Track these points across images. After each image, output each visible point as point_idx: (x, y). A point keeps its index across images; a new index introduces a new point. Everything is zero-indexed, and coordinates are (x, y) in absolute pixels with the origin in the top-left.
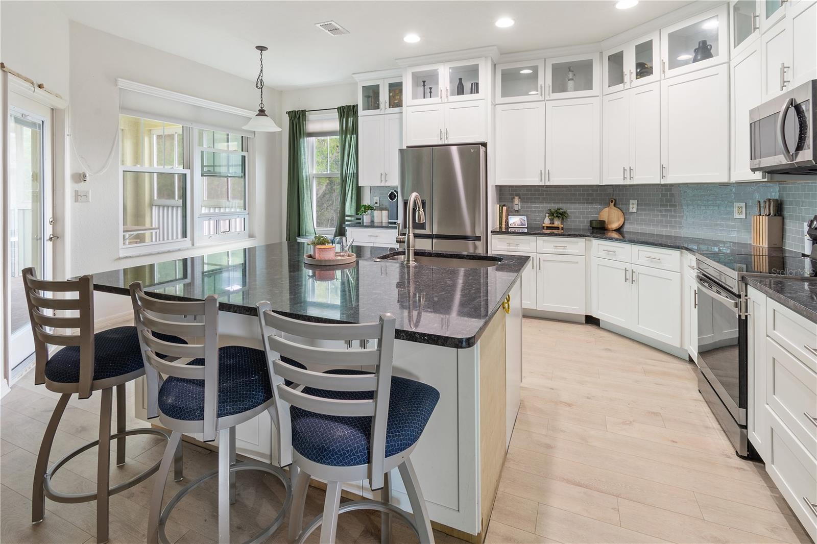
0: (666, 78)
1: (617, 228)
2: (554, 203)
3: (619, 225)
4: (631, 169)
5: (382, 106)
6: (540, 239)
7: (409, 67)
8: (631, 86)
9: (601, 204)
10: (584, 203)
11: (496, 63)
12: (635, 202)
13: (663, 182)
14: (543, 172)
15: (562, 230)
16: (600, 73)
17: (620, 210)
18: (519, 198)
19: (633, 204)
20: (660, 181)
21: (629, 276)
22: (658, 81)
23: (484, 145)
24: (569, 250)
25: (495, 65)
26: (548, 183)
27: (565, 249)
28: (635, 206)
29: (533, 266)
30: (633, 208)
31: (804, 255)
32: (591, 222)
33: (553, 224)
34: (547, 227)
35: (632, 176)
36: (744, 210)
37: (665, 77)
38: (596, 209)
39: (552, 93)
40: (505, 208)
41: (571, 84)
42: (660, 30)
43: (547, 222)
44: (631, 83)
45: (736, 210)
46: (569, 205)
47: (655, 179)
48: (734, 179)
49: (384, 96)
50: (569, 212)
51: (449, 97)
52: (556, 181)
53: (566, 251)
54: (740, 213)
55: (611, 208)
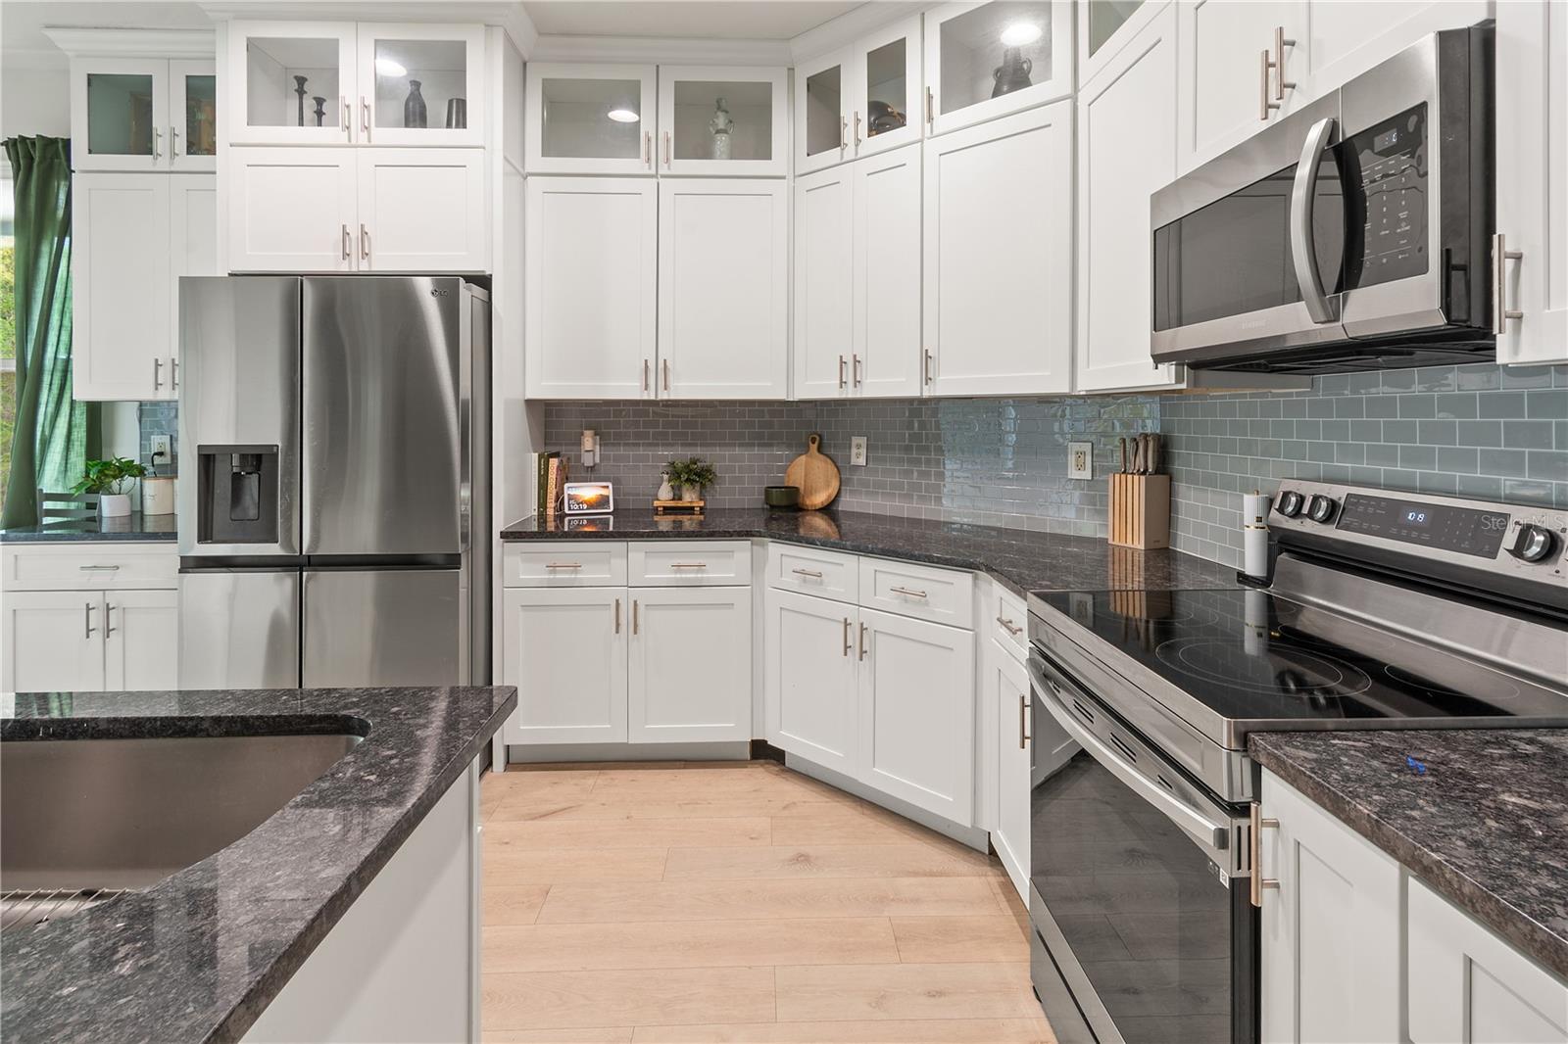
0: (935, 133)
1: (826, 504)
2: (682, 445)
3: (829, 496)
4: (856, 361)
5: (160, 144)
6: (638, 550)
7: (235, 18)
8: (856, 154)
9: (789, 446)
10: (753, 445)
11: (526, 59)
12: (863, 441)
13: (926, 394)
14: (652, 365)
15: (701, 514)
16: (789, 124)
17: (831, 459)
18: (596, 434)
19: (859, 446)
20: (922, 393)
21: (853, 639)
22: (918, 142)
23: (484, 281)
24: (711, 575)
25: (525, 64)
26: (663, 396)
27: (703, 572)
28: (863, 451)
29: (618, 625)
30: (858, 455)
31: (1243, 578)
32: (768, 490)
33: (680, 499)
34: (665, 508)
35: (858, 379)
36: (1089, 458)
37: (932, 132)
38: (780, 458)
39: (675, 158)
40: (554, 463)
41: (722, 142)
42: (923, 14)
43: (665, 495)
44: (857, 145)
45: (1072, 459)
46: (718, 451)
47: (909, 387)
48: (1083, 386)
49: (169, 114)
50: (717, 467)
51: (374, 130)
52: (685, 388)
53: (705, 575)
54: (1080, 467)
55: (811, 456)
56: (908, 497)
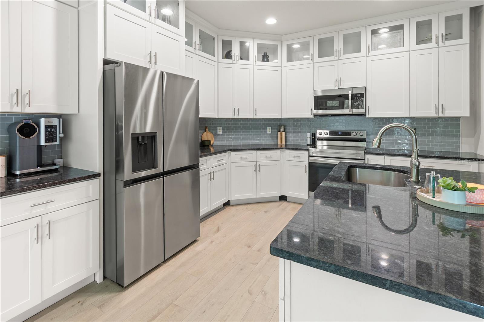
3: (213, 142)
4: (238, 110)
8: (237, 63)
12: (221, 128)
17: (212, 133)
19: (220, 129)
20: (253, 117)
22: (252, 65)
28: (221, 130)
30: (220, 132)
37: (255, 64)
42: (253, 39)
44: (237, 61)
45: (268, 130)
54: (269, 131)
55: (207, 132)
56: (233, 140)
